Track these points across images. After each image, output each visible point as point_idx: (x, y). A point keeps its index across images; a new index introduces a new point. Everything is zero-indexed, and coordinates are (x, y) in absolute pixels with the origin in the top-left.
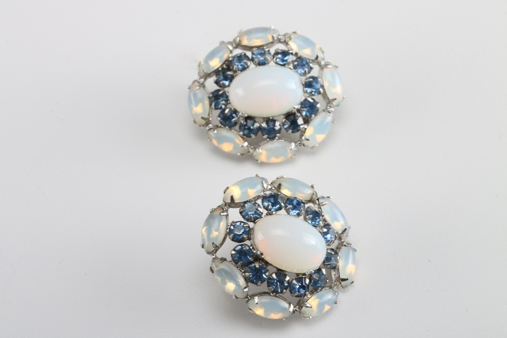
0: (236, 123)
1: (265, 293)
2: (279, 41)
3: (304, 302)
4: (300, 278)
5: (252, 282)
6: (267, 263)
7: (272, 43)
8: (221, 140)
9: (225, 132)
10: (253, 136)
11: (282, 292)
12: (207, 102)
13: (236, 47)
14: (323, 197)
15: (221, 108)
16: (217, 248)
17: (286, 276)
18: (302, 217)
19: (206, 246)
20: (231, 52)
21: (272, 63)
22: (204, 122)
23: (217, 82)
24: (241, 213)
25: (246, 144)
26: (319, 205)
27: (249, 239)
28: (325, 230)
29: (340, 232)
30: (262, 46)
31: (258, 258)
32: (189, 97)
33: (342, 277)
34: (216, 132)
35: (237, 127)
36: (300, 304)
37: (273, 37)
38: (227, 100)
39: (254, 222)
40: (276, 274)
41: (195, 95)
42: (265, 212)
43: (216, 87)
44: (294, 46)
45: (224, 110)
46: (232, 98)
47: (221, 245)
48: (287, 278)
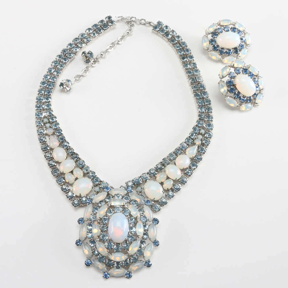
0: (218, 50)
1: (231, 97)
2: (232, 24)
3: (242, 105)
4: (244, 97)
5: (229, 92)
6: (236, 88)
7: (230, 25)
8: (212, 55)
9: (214, 53)
10: (223, 54)
11: (237, 99)
12: (208, 43)
13: (218, 25)
14: (260, 77)
15: (213, 45)
16: (223, 77)
17: (240, 94)
18: (252, 79)
19: (220, 76)
20: (217, 27)
21: (230, 31)
22: (207, 49)
23: (212, 36)
24: (234, 70)
25: (220, 57)
26: (258, 78)
27: (234, 79)
28: (257, 86)
29: (261, 89)
30: (227, 25)
31: (234, 85)
32: (202, 41)
33: (256, 102)
34: (211, 52)
35: (218, 51)
36: (241, 105)
37: (231, 23)
38: (215, 42)
39: (237, 74)
40: (237, 92)
41: (204, 40)
42: (242, 73)
43: (212, 38)
44: (237, 27)
45: (215, 45)
46: (217, 42)
47: (225, 77)
48: (240, 95)
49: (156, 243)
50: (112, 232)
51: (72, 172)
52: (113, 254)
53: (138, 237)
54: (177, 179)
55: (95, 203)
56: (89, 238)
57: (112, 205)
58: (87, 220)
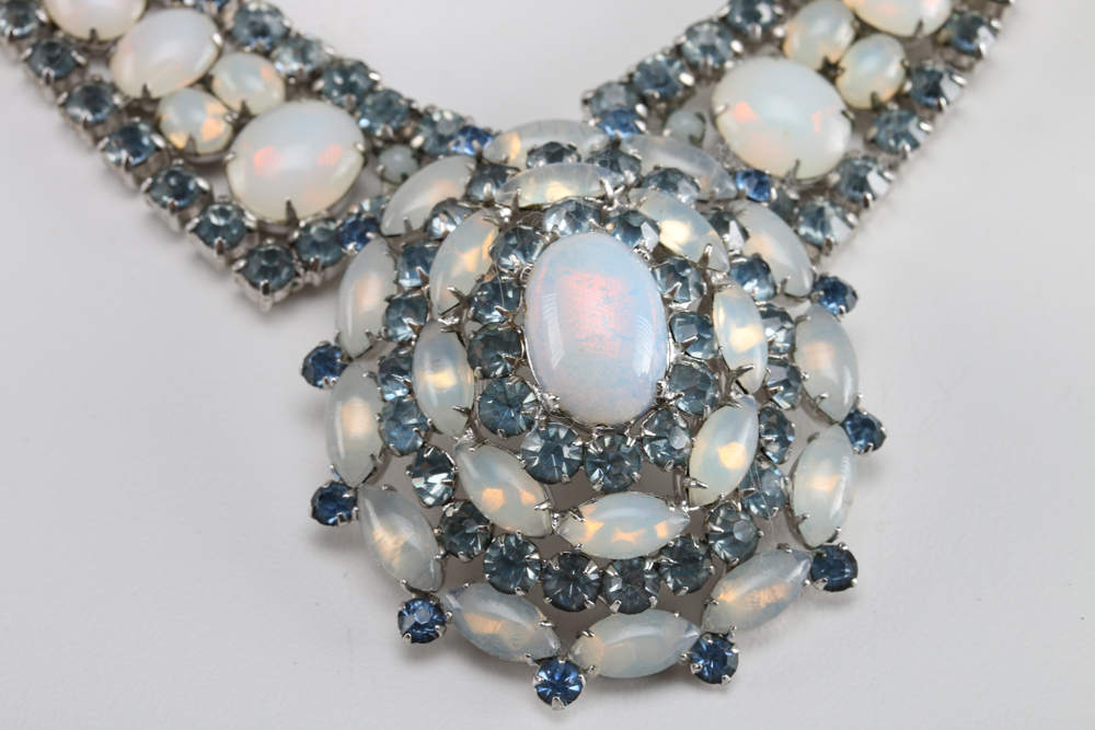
49: (864, 430)
50: (555, 362)
51: (205, 83)
52: (586, 509)
53: (734, 386)
54: (929, 29)
55: (401, 230)
56: (403, 454)
57: (523, 204)
58: (366, 344)
